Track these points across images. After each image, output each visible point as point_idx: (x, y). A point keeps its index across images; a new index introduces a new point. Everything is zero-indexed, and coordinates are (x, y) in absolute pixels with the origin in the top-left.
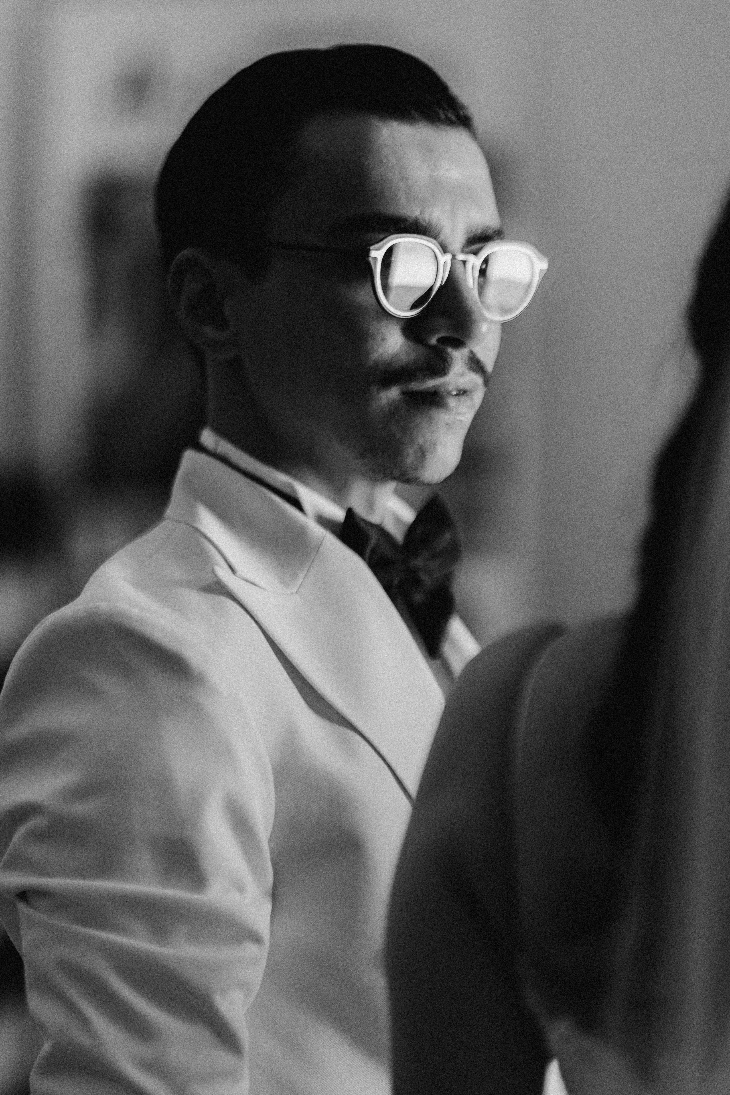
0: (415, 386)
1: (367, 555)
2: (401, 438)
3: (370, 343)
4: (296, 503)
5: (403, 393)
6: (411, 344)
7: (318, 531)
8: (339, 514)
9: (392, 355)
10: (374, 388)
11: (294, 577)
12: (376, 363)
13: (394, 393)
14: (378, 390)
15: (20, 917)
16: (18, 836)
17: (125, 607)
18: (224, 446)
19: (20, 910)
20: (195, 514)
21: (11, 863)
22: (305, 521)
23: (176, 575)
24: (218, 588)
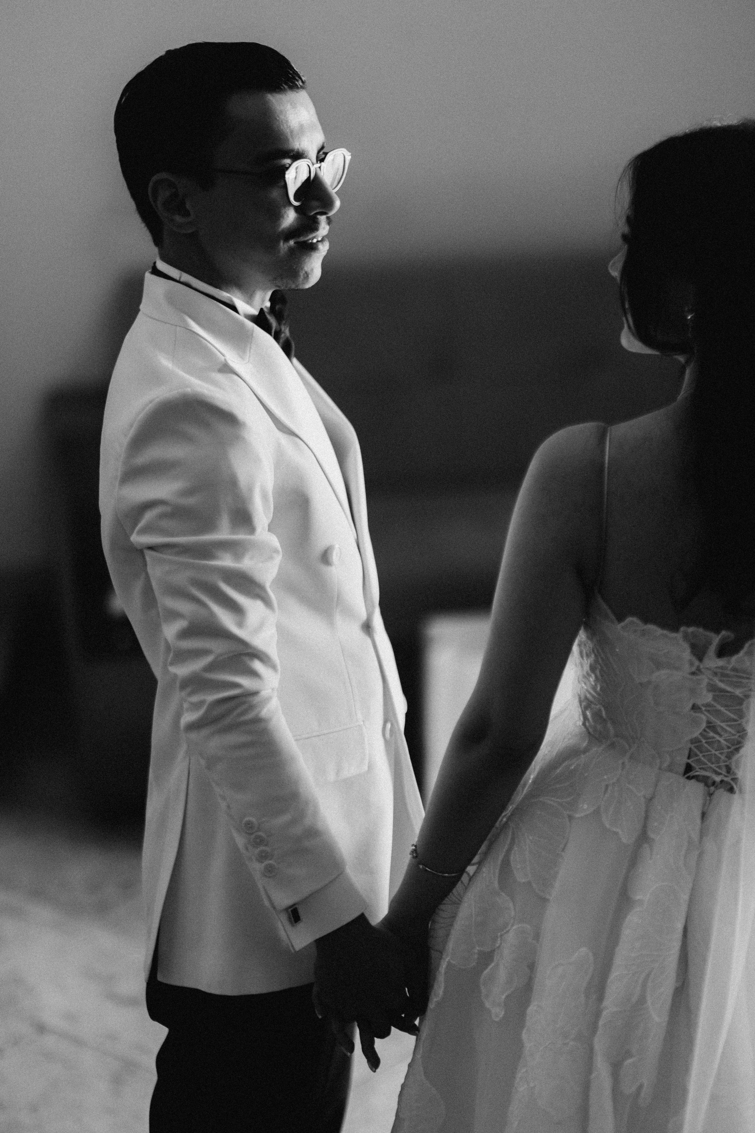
0: (302, 239)
1: (273, 332)
2: (296, 268)
7: (250, 324)
8: (255, 313)
11: (245, 353)
13: (291, 244)
14: (283, 243)
15: (148, 559)
16: (149, 516)
17: (199, 389)
18: (186, 277)
19: (149, 555)
20: (185, 321)
21: (145, 531)
22: (241, 318)
23: (200, 363)
24: (226, 369)
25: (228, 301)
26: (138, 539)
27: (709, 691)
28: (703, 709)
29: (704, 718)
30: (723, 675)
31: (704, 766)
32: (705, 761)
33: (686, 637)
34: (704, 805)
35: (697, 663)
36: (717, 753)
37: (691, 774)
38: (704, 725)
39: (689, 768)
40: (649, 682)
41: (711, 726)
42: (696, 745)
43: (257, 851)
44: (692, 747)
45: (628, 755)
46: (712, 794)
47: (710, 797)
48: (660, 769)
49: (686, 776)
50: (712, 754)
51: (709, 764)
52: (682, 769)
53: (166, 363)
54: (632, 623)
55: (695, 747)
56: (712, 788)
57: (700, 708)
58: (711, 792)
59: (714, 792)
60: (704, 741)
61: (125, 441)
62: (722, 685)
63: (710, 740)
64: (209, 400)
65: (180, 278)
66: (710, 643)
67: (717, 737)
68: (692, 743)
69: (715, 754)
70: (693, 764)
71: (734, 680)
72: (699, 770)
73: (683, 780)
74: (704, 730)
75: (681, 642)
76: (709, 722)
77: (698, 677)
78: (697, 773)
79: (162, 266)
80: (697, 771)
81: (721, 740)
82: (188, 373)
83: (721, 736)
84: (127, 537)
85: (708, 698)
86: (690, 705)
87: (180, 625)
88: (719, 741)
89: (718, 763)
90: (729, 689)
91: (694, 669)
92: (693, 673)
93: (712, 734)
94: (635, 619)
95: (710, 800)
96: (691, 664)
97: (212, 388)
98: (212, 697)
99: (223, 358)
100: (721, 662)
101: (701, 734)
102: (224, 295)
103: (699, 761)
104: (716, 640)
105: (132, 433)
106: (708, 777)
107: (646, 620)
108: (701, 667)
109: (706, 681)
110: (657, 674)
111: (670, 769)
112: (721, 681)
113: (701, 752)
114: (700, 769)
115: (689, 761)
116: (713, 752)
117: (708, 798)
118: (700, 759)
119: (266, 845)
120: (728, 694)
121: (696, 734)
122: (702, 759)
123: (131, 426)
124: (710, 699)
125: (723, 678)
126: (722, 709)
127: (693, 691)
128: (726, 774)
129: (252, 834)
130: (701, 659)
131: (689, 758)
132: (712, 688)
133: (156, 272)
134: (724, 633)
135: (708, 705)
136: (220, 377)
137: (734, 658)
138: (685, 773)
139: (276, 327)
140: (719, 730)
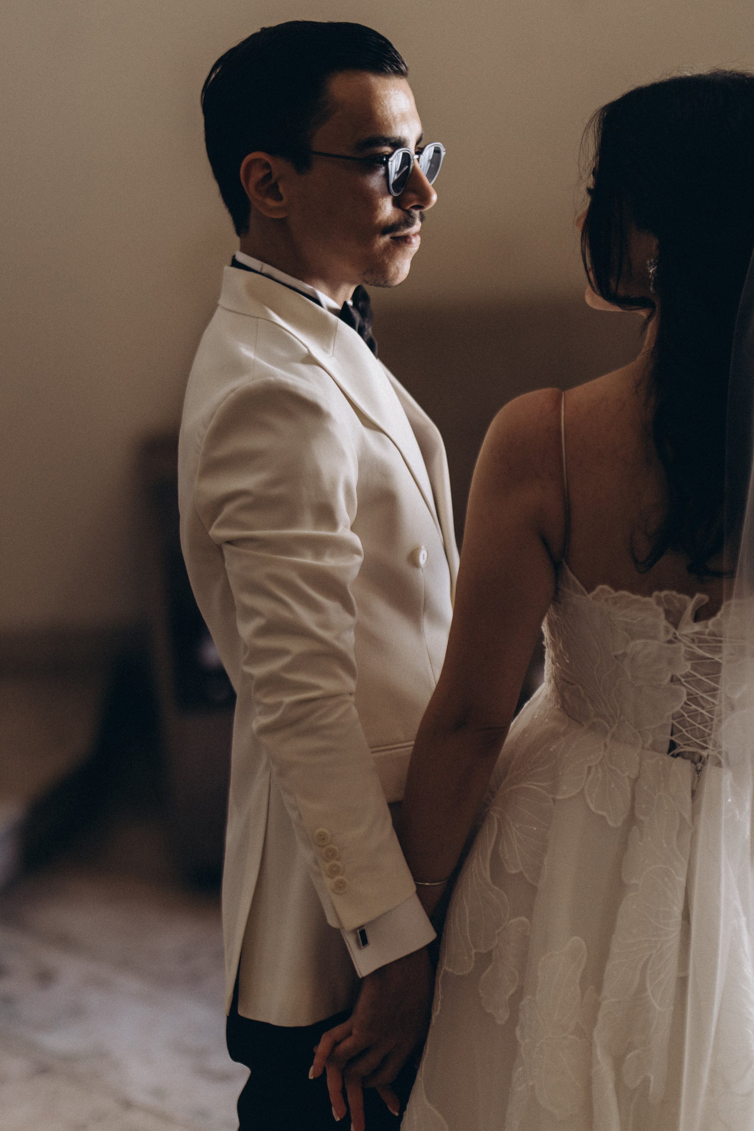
0: (399, 234)
1: (357, 327)
2: (388, 263)
3: (379, 211)
4: (318, 302)
5: (391, 238)
6: (396, 209)
7: (334, 318)
8: (338, 306)
9: (388, 217)
10: (378, 236)
11: (328, 346)
12: (380, 222)
13: (387, 238)
14: (380, 237)
15: (226, 553)
16: (228, 509)
17: (283, 379)
18: (268, 268)
19: (227, 550)
20: (266, 313)
21: (223, 525)
22: (325, 311)
23: (283, 354)
24: (310, 360)
25: (311, 294)
26: (218, 533)
27: (688, 659)
28: (683, 680)
29: (684, 690)
30: (701, 641)
31: (688, 742)
32: (689, 736)
33: (659, 602)
34: (693, 784)
35: (673, 630)
36: (701, 727)
37: (676, 751)
38: (685, 698)
39: (673, 745)
40: (625, 655)
41: (692, 699)
42: (678, 720)
43: (328, 865)
44: (675, 722)
45: (609, 735)
46: (699, 771)
47: (698, 774)
48: (643, 748)
49: (671, 753)
50: (695, 729)
51: (695, 740)
52: (667, 746)
53: (247, 353)
54: (602, 591)
55: (678, 722)
56: (700, 765)
57: (679, 680)
58: (699, 768)
59: (702, 768)
60: (686, 715)
61: (206, 432)
62: (700, 652)
63: (692, 714)
64: (293, 390)
65: (262, 269)
66: (685, 608)
67: (700, 710)
68: (673, 719)
69: (699, 728)
70: (677, 741)
71: (713, 644)
72: (683, 746)
73: (667, 758)
74: (686, 703)
75: (655, 607)
76: (688, 694)
77: (674, 645)
78: (681, 750)
79: (242, 258)
80: (682, 748)
81: (704, 712)
82: (272, 363)
83: (703, 708)
84: (205, 531)
85: (687, 667)
86: (670, 676)
87: (258, 622)
88: (702, 713)
89: (704, 737)
90: (708, 655)
91: (670, 637)
92: (670, 642)
93: (694, 707)
94: (606, 587)
95: (698, 777)
96: (667, 632)
97: (296, 378)
98: (289, 699)
99: (306, 350)
100: (697, 627)
101: (682, 708)
102: (308, 287)
103: (683, 737)
104: (691, 604)
105: (213, 423)
106: (694, 753)
107: (617, 587)
108: (678, 633)
109: (683, 649)
110: (632, 644)
111: (654, 748)
112: (699, 647)
113: (684, 728)
114: (685, 745)
115: (673, 738)
116: (698, 725)
117: (697, 775)
118: (684, 735)
119: (338, 859)
120: (708, 661)
121: (678, 708)
122: (686, 734)
123: (212, 416)
124: (689, 667)
125: (700, 645)
126: (703, 678)
127: (671, 662)
128: (714, 749)
129: (323, 846)
130: (676, 626)
131: (672, 734)
132: (692, 656)
133: (235, 264)
134: (698, 596)
135: (687, 676)
136: (303, 368)
137: (711, 622)
138: (670, 751)
139: (360, 321)
140: (700, 700)
